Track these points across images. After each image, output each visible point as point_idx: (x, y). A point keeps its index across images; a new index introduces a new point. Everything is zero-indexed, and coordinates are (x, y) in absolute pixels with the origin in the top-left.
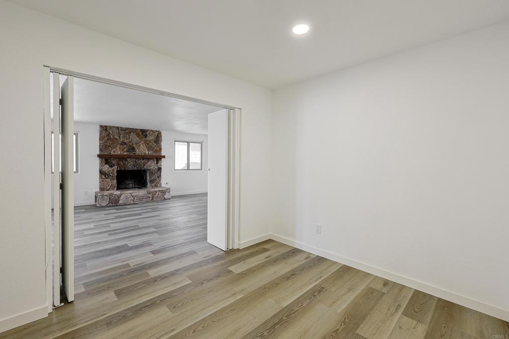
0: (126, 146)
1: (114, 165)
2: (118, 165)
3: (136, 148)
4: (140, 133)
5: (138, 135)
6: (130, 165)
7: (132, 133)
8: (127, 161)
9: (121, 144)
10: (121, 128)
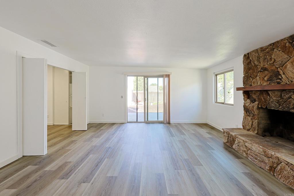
0: (266, 72)
1: (255, 101)
2: (260, 100)
3: (281, 73)
4: (287, 44)
5: (284, 49)
6: (272, 102)
7: (275, 50)
8: (269, 95)
9: (261, 71)
10: (261, 48)
